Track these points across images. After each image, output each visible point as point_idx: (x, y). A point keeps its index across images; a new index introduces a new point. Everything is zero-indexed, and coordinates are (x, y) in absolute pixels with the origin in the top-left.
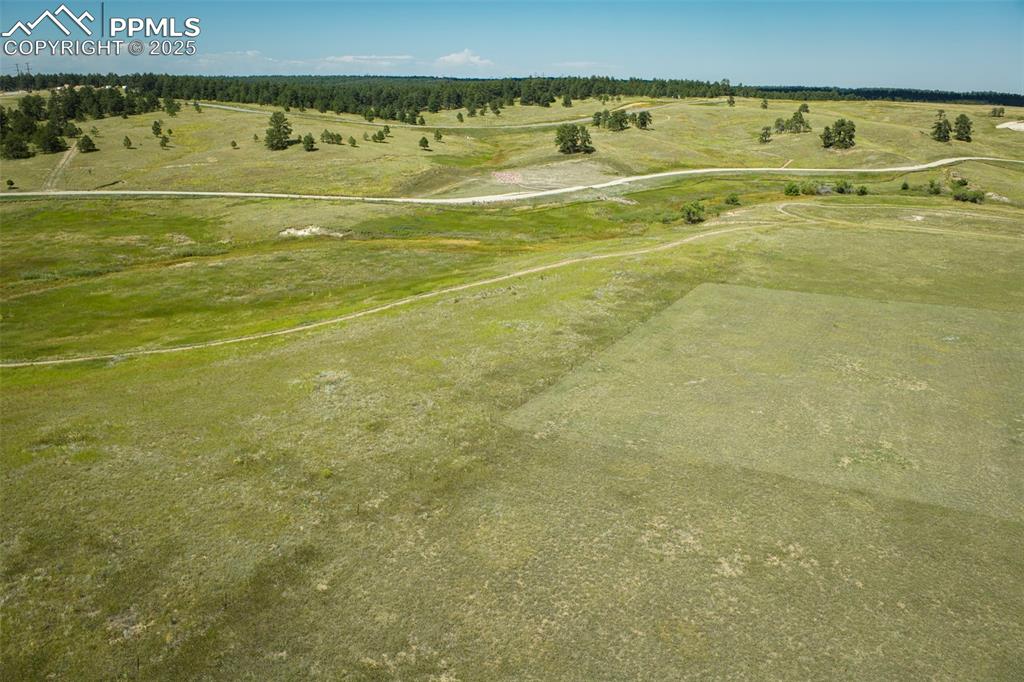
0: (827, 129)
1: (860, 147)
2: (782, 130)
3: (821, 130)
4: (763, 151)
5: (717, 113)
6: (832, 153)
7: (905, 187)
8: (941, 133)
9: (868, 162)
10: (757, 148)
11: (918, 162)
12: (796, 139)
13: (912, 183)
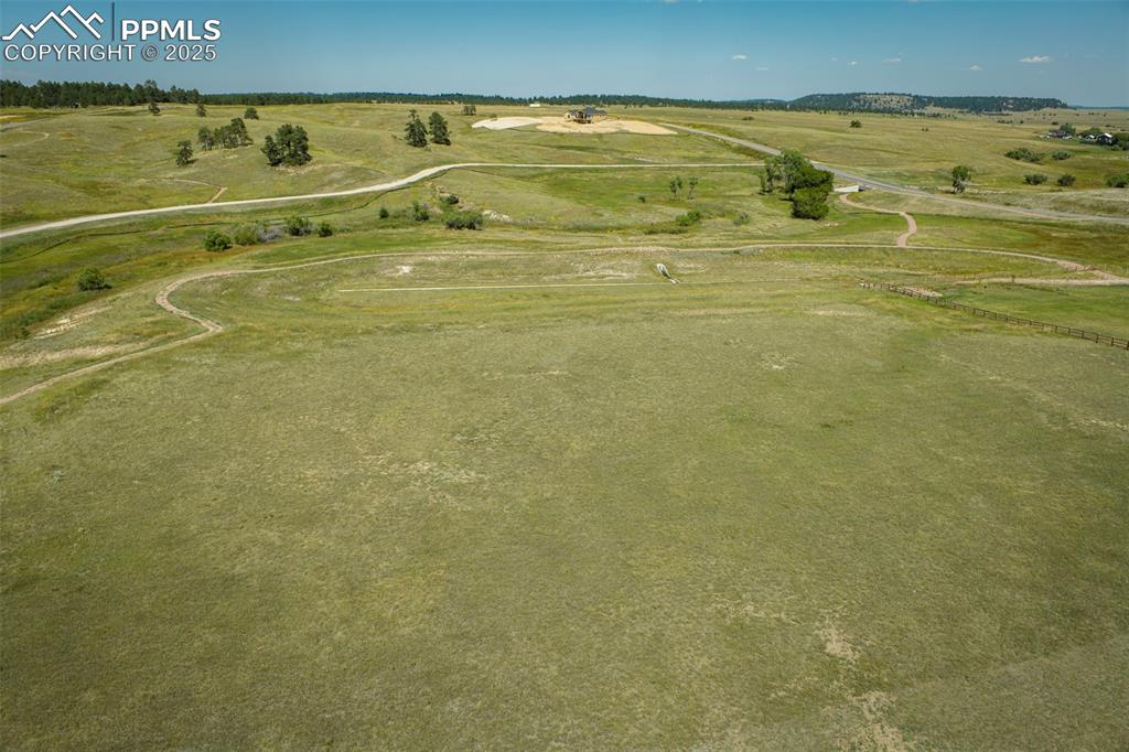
0: (269, 139)
1: (318, 162)
2: (212, 144)
3: (261, 142)
4: (181, 178)
5: (128, 126)
6: (281, 173)
7: (384, 215)
8: (416, 137)
9: (331, 182)
10: (173, 174)
11: (397, 176)
12: (232, 156)
13: (392, 208)
